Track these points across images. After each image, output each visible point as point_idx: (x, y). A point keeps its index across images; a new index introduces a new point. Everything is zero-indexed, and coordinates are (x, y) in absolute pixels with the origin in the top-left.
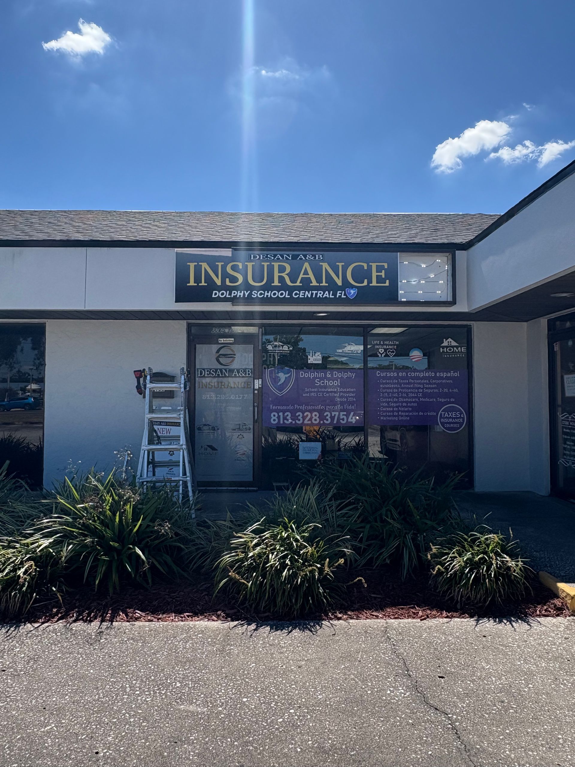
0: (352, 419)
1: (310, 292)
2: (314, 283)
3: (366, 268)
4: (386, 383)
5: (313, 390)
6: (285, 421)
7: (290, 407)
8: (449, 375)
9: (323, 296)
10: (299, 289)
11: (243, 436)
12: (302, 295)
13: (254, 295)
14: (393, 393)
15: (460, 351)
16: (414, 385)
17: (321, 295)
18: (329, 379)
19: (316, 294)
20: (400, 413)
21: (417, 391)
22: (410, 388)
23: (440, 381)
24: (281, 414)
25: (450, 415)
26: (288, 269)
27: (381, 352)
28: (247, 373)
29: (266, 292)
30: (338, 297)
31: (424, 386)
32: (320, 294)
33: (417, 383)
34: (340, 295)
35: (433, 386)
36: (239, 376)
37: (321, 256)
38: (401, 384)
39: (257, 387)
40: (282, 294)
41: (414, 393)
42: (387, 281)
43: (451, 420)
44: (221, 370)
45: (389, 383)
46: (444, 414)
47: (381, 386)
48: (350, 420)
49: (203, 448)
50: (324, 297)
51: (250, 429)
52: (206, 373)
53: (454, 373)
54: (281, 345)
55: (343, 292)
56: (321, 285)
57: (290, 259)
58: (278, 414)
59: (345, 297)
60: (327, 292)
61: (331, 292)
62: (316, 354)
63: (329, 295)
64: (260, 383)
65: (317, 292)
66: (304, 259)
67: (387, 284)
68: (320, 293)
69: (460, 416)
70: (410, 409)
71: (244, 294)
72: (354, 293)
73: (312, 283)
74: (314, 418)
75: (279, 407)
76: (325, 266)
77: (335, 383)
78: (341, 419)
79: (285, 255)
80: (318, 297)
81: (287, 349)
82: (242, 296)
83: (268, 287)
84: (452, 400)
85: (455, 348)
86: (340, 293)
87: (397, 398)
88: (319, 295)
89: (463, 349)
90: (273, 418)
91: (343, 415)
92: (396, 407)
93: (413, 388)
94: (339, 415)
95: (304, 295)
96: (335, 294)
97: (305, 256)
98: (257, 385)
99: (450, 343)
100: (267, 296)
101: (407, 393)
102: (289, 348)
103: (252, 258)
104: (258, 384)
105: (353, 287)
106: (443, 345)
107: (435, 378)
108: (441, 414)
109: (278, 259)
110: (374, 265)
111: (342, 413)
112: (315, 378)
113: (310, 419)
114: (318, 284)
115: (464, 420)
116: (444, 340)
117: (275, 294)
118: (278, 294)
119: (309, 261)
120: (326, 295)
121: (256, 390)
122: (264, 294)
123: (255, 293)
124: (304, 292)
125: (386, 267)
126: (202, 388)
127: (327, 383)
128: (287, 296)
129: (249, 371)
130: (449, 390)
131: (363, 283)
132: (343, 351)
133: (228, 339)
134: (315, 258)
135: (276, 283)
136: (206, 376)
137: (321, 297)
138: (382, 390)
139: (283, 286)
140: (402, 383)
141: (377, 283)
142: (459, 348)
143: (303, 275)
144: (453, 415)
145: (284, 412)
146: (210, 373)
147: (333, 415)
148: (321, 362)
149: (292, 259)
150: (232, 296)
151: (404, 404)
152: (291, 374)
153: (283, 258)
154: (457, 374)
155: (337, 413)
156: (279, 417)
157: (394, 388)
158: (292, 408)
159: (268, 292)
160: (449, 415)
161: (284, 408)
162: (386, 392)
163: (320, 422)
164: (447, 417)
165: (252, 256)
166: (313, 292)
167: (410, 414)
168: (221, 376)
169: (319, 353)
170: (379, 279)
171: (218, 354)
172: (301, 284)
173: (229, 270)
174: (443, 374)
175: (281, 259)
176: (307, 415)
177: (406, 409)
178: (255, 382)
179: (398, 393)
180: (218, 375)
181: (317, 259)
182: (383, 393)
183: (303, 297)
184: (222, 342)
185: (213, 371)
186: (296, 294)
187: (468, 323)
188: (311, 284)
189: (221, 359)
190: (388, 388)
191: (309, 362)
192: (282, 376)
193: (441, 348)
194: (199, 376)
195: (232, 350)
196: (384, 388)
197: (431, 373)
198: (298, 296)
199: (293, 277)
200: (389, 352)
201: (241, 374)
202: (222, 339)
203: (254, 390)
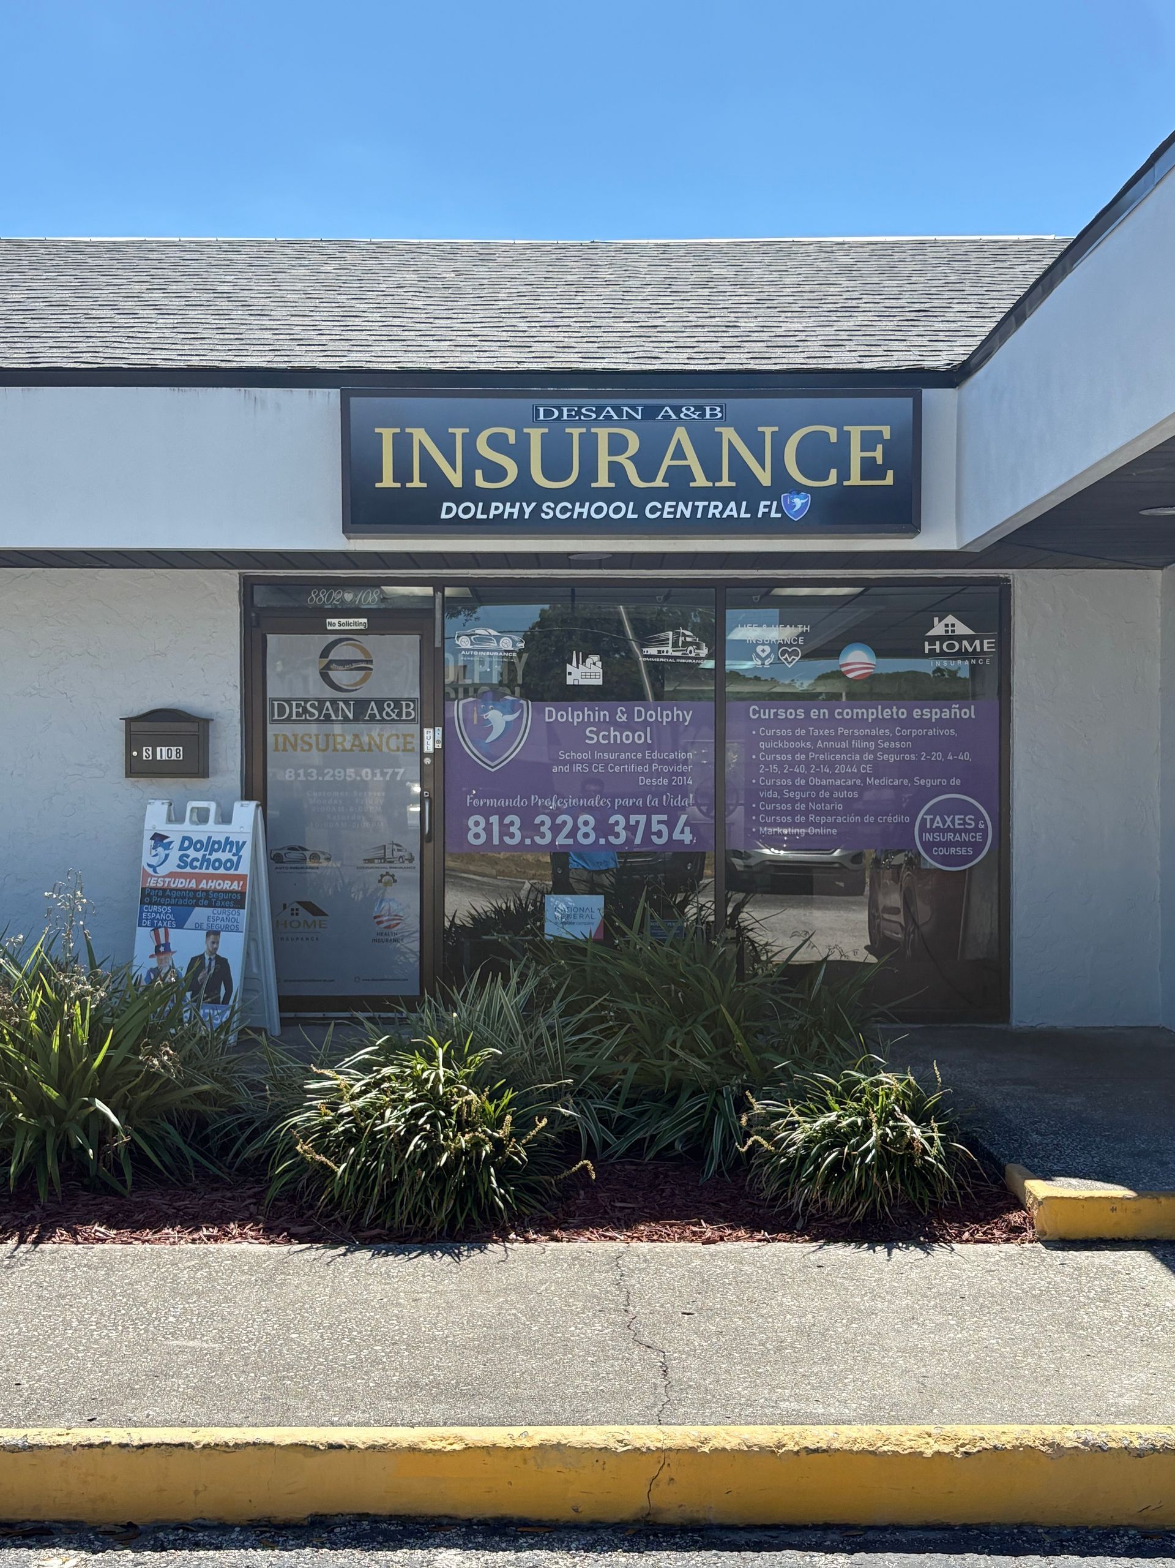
0: (682, 832)
1: (690, 504)
2: (701, 481)
3: (834, 439)
4: (775, 738)
5: (579, 756)
6: (507, 839)
7: (519, 802)
8: (946, 714)
9: (721, 513)
10: (661, 495)
11: (393, 876)
12: (669, 513)
13: (547, 514)
14: (793, 763)
15: (978, 649)
16: (850, 744)
17: (717, 512)
18: (621, 727)
19: (706, 509)
20: (812, 818)
21: (858, 758)
22: (840, 751)
23: (921, 732)
24: (494, 819)
25: (949, 823)
26: (634, 444)
27: (763, 655)
28: (404, 710)
29: (578, 504)
30: (760, 515)
31: (877, 745)
32: (715, 509)
33: (859, 737)
34: (767, 510)
35: (904, 745)
36: (383, 720)
37: (718, 409)
38: (814, 740)
39: (429, 747)
40: (617, 510)
41: (852, 763)
42: (890, 474)
43: (950, 836)
44: (334, 702)
45: (782, 738)
46: (932, 821)
47: (762, 745)
48: (676, 836)
49: (288, 910)
50: (725, 516)
51: (411, 860)
52: (294, 710)
53: (960, 709)
54: (494, 636)
55: (775, 503)
56: (717, 484)
57: (639, 417)
58: (487, 820)
59: (779, 515)
60: (732, 504)
61: (744, 503)
62: (589, 661)
63: (739, 513)
64: (439, 736)
65: (706, 503)
66: (674, 417)
67: (889, 480)
68: (716, 507)
69: (977, 825)
70: (840, 807)
71: (522, 511)
72: (804, 505)
73: (695, 481)
74: (583, 829)
75: (491, 802)
76: (729, 434)
77: (640, 736)
78: (654, 833)
79: (625, 409)
80: (710, 516)
81: (510, 648)
82: (515, 516)
83: (582, 492)
84: (956, 782)
85: (965, 642)
86: (765, 507)
87: (805, 777)
88: (711, 511)
89: (986, 645)
90: (474, 830)
91: (659, 822)
92: (802, 801)
93: (850, 750)
94: (648, 823)
95: (675, 513)
96: (752, 509)
97: (677, 410)
98: (431, 742)
99: (950, 629)
100: (581, 514)
101: (832, 765)
102: (514, 643)
103: (541, 417)
104: (431, 740)
105: (799, 489)
106: (930, 633)
107: (910, 723)
108: (924, 820)
109: (609, 418)
110: (855, 433)
111: (655, 818)
112: (584, 725)
113: (573, 834)
114: (710, 484)
115: (985, 837)
116: (936, 620)
117: (599, 510)
118: (608, 510)
119: (689, 425)
120: (731, 510)
121: (428, 755)
122: (572, 511)
123: (548, 507)
124: (674, 503)
125: (887, 435)
126: (285, 750)
127: (615, 736)
128: (630, 516)
129: (408, 706)
130: (945, 756)
131: (826, 478)
132: (659, 652)
133: (351, 620)
134: (703, 414)
135: (603, 481)
136: (294, 717)
137: (718, 516)
138: (763, 756)
139: (621, 490)
140: (819, 737)
141: (862, 479)
142: (977, 642)
143: (672, 459)
144: (957, 822)
145: (502, 813)
146: (305, 710)
147: (632, 822)
148: (599, 682)
149: (642, 419)
150: (491, 517)
151: (823, 794)
152: (522, 711)
153: (620, 414)
154: (968, 713)
155: (643, 819)
156: (488, 829)
157: (794, 752)
158: (524, 803)
159: (582, 506)
160: (944, 822)
161: (502, 803)
162: (775, 762)
163: (597, 840)
164: (938, 829)
165: (541, 410)
166: (696, 504)
167: (839, 820)
168: (333, 717)
169: (596, 658)
170: (870, 469)
171: (326, 661)
172: (666, 485)
173: (483, 448)
174: (931, 712)
175: (616, 417)
176: (565, 823)
177: (828, 807)
178: (425, 735)
179: (807, 764)
180: (328, 716)
181: (708, 416)
182: (767, 764)
183: (672, 516)
184: (337, 627)
185: (312, 706)
186: (653, 510)
187: (1001, 573)
188: (692, 484)
189: (332, 674)
190: (781, 751)
191: (570, 681)
192: (498, 719)
193: (926, 643)
194: (276, 717)
195: (364, 651)
196: (768, 751)
197: (898, 709)
198: (658, 514)
199: (647, 465)
200: (782, 655)
201: (388, 714)
202: (336, 621)
203: (423, 755)
